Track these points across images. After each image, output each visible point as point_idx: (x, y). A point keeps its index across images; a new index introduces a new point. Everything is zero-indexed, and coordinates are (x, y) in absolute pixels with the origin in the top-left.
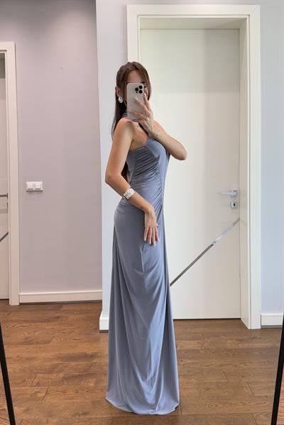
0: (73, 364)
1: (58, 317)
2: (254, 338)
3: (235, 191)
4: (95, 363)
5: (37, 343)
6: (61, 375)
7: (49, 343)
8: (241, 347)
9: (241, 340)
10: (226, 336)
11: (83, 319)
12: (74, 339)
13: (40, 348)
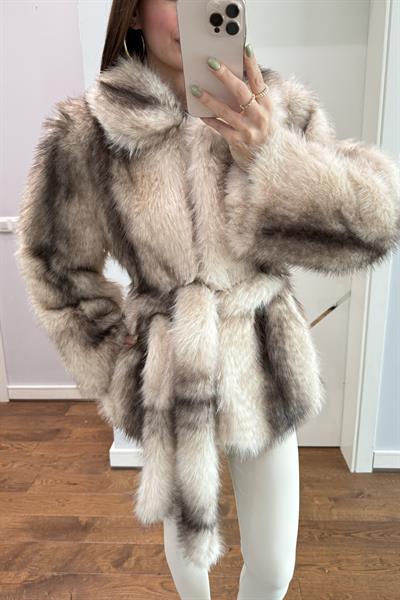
0: (50, 545)
1: (58, 431)
2: (358, 496)
4: (87, 545)
5: (11, 489)
6: (24, 575)
7: (26, 490)
8: (335, 518)
9: (335, 500)
10: (312, 487)
11: (94, 437)
12: (69, 483)
13: (11, 500)
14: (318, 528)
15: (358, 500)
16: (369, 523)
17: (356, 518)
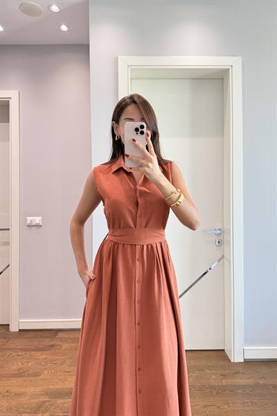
0: (60, 401)
1: (53, 346)
2: (237, 373)
3: (220, 229)
5: (29, 376)
7: (39, 376)
8: (224, 384)
9: (224, 375)
10: (210, 370)
12: (65, 371)
13: (31, 381)
14: (215, 389)
15: (236, 375)
16: (244, 385)
17: (236, 384)
